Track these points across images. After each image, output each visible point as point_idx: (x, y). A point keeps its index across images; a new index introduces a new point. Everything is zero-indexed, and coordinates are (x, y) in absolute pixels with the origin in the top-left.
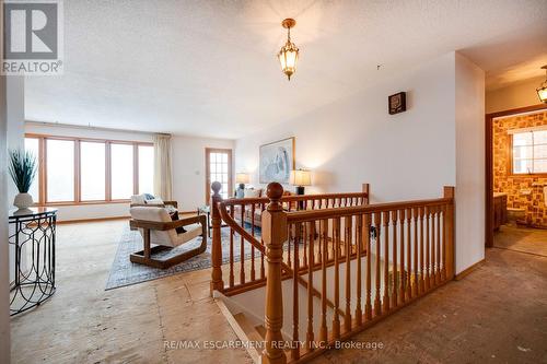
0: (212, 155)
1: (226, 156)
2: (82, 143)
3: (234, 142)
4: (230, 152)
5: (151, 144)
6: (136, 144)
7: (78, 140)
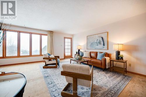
0: (66, 39)
1: (70, 40)
2: (21, 33)
3: (73, 35)
4: (71, 39)
5: (46, 35)
6: (41, 35)
7: (19, 32)
